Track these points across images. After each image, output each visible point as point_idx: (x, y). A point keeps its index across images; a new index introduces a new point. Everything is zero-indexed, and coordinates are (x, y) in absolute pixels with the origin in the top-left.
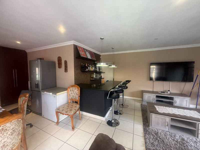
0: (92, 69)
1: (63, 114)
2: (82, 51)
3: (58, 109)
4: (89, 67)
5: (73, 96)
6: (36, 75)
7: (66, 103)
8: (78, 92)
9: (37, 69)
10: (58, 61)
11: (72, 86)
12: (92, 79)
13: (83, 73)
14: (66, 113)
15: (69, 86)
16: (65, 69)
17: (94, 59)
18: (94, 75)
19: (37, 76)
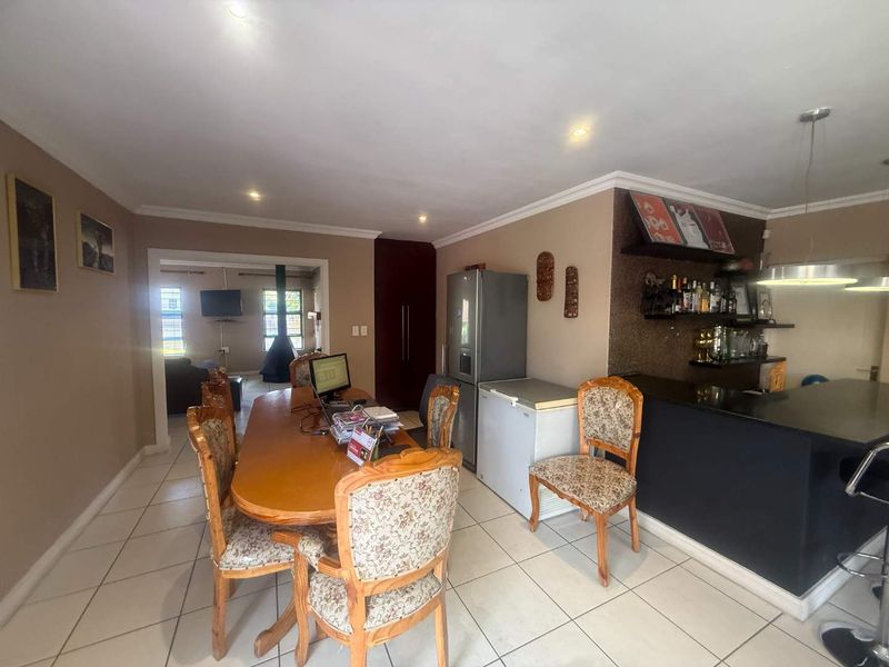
0: (702, 301)
1: (561, 496)
2: (658, 216)
3: (540, 469)
4: (687, 291)
5: (604, 426)
6: (460, 325)
7: (568, 450)
8: (631, 412)
9: (466, 304)
10: (538, 272)
11: (600, 382)
12: (704, 358)
13: (652, 322)
14: (576, 497)
15: (583, 381)
16: (566, 305)
17: (726, 247)
18: (713, 337)
19: (465, 330)
